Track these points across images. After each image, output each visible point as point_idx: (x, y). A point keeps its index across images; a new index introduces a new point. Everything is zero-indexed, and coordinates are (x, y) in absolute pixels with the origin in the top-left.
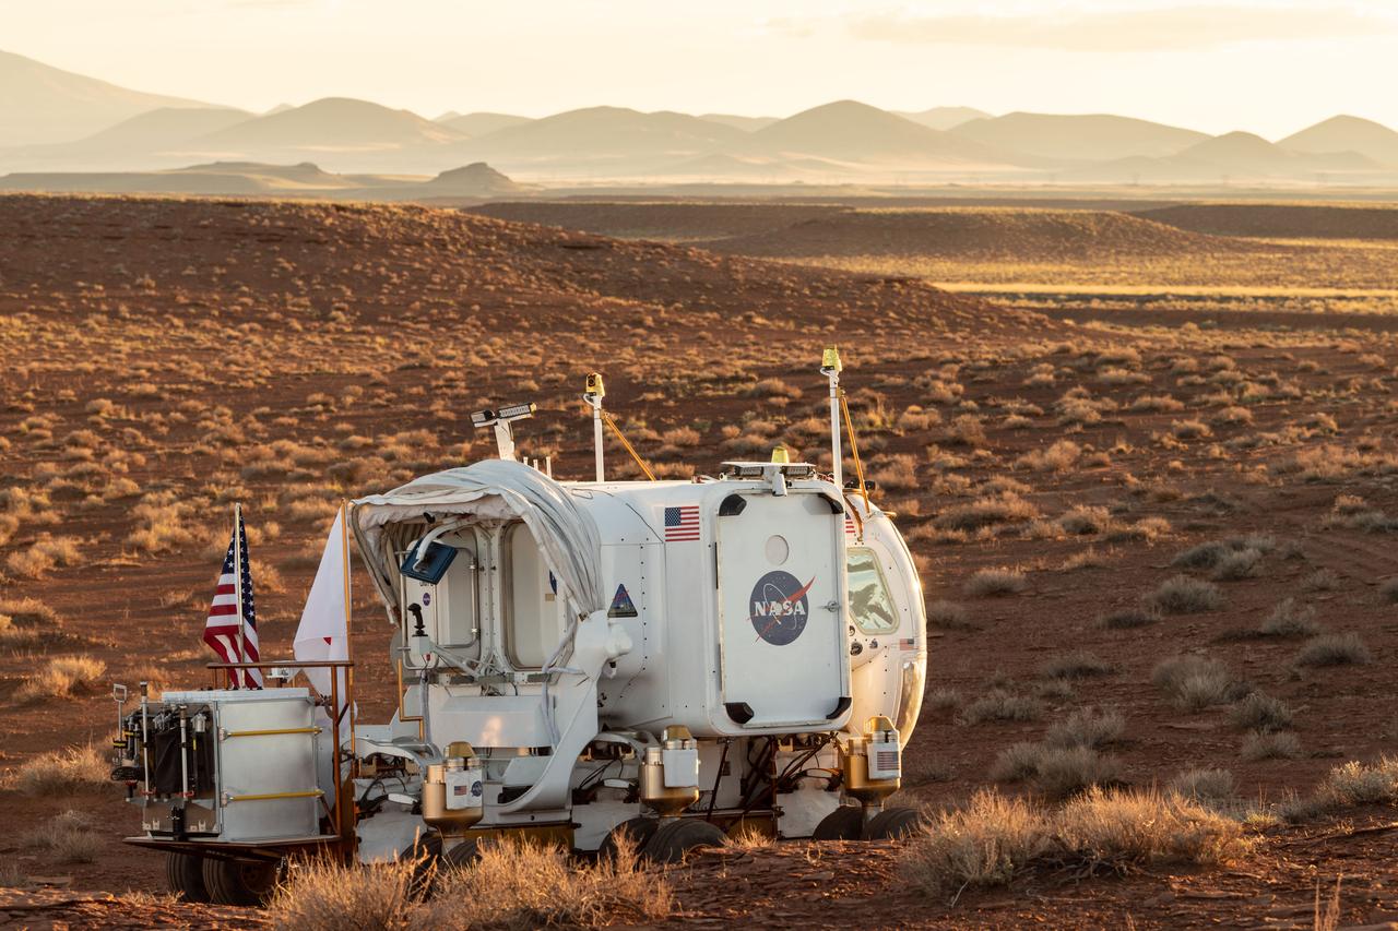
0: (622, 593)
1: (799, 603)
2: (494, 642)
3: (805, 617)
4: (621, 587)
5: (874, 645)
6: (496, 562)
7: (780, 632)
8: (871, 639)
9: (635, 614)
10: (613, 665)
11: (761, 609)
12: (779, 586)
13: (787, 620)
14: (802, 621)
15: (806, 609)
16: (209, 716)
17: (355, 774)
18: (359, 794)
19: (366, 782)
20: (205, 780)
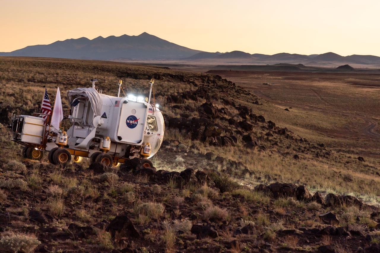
0: (105, 114)
1: (136, 122)
2: (84, 119)
3: (137, 125)
4: (105, 113)
5: (152, 133)
6: (87, 106)
7: (131, 126)
8: (152, 132)
9: (107, 118)
10: (100, 126)
11: (128, 122)
12: (133, 118)
13: (133, 124)
14: (136, 125)
15: (137, 123)
16: (23, 119)
17: (48, 134)
18: (48, 138)
19: (50, 136)
20: (20, 130)
